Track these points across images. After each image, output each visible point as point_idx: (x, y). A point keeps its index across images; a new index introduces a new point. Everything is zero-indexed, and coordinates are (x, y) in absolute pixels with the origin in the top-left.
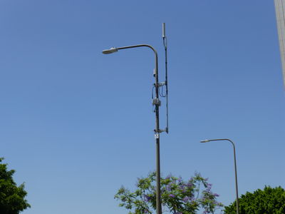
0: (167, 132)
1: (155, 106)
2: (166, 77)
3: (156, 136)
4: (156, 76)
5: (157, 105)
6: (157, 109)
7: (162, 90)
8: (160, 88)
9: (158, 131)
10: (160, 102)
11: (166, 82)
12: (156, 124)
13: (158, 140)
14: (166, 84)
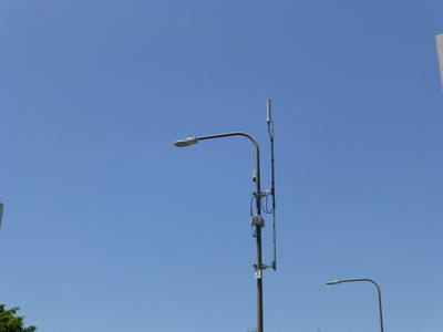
0: (274, 268)
1: (255, 227)
2: (273, 183)
3: (257, 275)
4: (257, 180)
5: (259, 226)
6: (259, 232)
7: (266, 202)
8: (263, 200)
9: (260, 266)
10: (263, 220)
11: (273, 190)
13: (260, 281)
14: (273, 193)
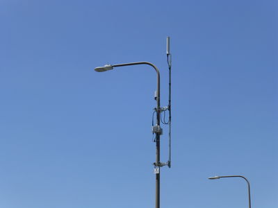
0: (169, 165)
1: (155, 135)
2: (170, 101)
3: (156, 171)
4: (158, 99)
6: (158, 138)
7: (164, 116)
8: (162, 114)
9: (158, 164)
10: (161, 130)
12: (156, 156)
13: (158, 175)
14: (169, 109)
